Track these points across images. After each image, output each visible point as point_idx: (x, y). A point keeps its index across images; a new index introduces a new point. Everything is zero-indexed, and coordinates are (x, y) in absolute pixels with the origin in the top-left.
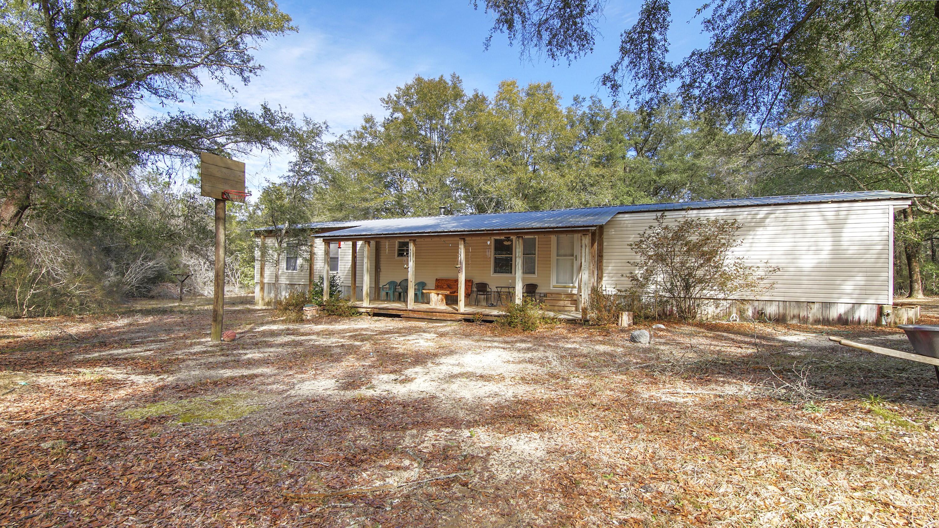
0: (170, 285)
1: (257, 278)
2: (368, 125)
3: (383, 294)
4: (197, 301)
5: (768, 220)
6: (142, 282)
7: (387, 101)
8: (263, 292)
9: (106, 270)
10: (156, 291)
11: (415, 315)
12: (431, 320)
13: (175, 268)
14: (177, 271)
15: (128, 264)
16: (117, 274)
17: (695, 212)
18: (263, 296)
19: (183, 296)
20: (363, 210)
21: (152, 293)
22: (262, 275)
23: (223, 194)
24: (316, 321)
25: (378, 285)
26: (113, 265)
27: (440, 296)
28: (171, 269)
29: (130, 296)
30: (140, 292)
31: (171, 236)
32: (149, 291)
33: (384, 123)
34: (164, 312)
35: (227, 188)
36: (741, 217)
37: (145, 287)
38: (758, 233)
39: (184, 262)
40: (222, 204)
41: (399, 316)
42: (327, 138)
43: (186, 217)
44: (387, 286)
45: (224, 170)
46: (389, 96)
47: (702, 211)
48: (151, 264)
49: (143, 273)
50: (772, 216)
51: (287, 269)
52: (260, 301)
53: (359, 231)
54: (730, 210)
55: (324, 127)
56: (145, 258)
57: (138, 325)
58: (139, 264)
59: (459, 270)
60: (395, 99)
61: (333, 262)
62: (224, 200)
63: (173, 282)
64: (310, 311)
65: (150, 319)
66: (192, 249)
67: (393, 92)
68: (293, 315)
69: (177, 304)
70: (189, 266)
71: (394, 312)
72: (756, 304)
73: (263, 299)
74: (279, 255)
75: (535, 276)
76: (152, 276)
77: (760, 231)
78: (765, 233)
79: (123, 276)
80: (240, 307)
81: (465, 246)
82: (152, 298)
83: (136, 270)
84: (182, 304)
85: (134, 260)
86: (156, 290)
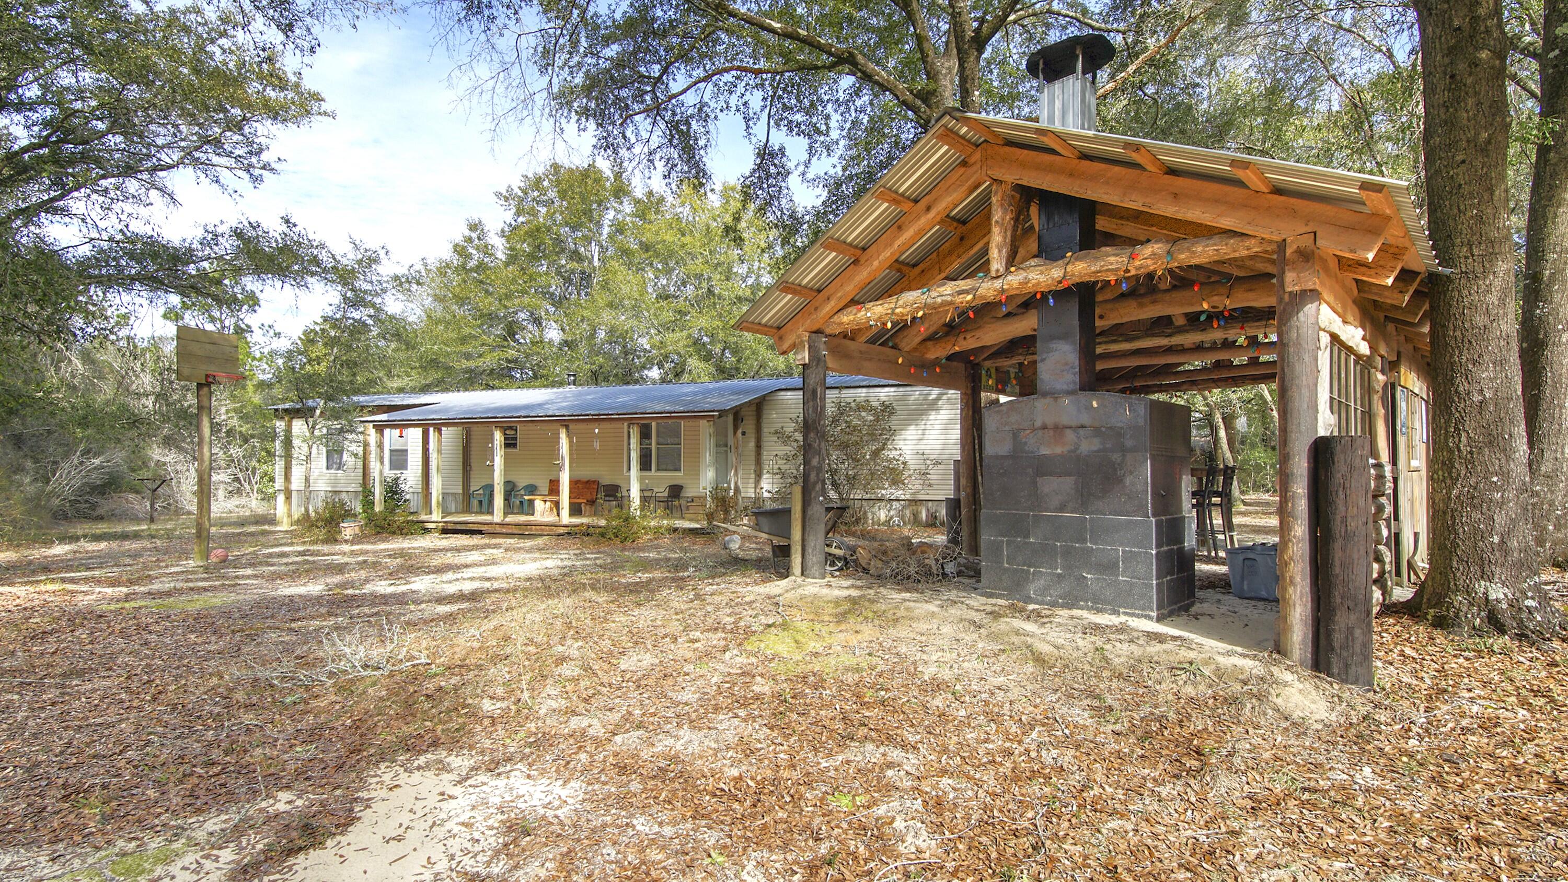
0: (131, 496)
1: (279, 483)
2: (474, 235)
3: (475, 503)
4: (180, 521)
5: (940, 402)
6: (81, 492)
7: (506, 197)
8: (290, 504)
9: (15, 473)
10: (106, 508)
11: (504, 531)
12: (522, 536)
13: (141, 469)
14: (144, 474)
15: (55, 463)
16: (36, 480)
17: (864, 390)
18: (290, 510)
19: (156, 514)
20: (466, 372)
21: (100, 511)
22: (287, 477)
23: (207, 376)
24: (356, 540)
25: (468, 490)
26: (29, 464)
27: (548, 504)
28: (133, 470)
29: (60, 516)
30: (77, 511)
31: (135, 421)
32: (94, 506)
33: (503, 231)
34: (125, 536)
35: (212, 370)
36: (912, 398)
37: (86, 501)
38: (931, 417)
39: (157, 457)
40: (206, 389)
41: (480, 532)
42: (386, 269)
43: (158, 396)
44: (481, 492)
45: (208, 346)
46: (510, 189)
47: (872, 390)
48: (97, 461)
49: (84, 477)
50: (945, 397)
51: (328, 468)
52: (285, 520)
53: (435, 412)
54: (901, 389)
55: (382, 253)
56: (87, 452)
57: (87, 552)
58: (76, 462)
59: (560, 468)
60: (520, 193)
61: (399, 459)
62: (208, 384)
63: (137, 492)
64: (349, 529)
65: (103, 545)
66: (168, 442)
67: (517, 183)
68: (322, 533)
69: (145, 527)
70: (165, 464)
71: (475, 527)
72: (930, 504)
73: (290, 515)
74: (310, 448)
75: (681, 474)
76: (98, 482)
77: (933, 416)
78: (939, 417)
79: (48, 483)
80: (252, 529)
81: (568, 436)
82: (101, 518)
83: (69, 472)
84: (154, 527)
85: (66, 456)
86: (105, 506)
